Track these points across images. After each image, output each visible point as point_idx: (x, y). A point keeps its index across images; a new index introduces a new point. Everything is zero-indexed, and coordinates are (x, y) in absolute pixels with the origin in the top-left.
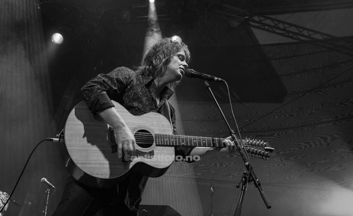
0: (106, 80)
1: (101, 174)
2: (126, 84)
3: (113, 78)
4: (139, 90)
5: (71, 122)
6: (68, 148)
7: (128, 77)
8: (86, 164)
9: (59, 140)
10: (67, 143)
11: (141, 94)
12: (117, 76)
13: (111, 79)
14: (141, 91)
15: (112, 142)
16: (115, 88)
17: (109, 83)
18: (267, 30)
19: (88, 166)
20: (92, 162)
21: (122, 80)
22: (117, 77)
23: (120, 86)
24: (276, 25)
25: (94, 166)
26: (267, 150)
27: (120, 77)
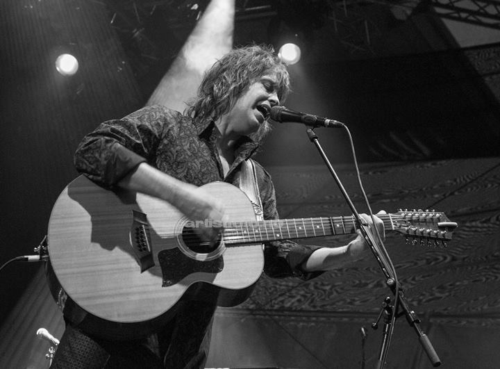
0: (120, 128)
1: (126, 315)
2: (160, 135)
3: (131, 125)
4: (186, 148)
5: (58, 221)
6: (57, 272)
7: (161, 123)
8: (95, 298)
9: (41, 258)
10: (54, 263)
11: (189, 153)
12: (141, 121)
13: (129, 127)
14: (189, 149)
15: (141, 250)
16: (138, 142)
17: (126, 133)
18: (466, 20)
19: (99, 301)
20: (106, 293)
21: (150, 127)
22: (139, 124)
23: (146, 140)
24: (481, 8)
25: (111, 300)
26: (442, 228)
27: (147, 124)
